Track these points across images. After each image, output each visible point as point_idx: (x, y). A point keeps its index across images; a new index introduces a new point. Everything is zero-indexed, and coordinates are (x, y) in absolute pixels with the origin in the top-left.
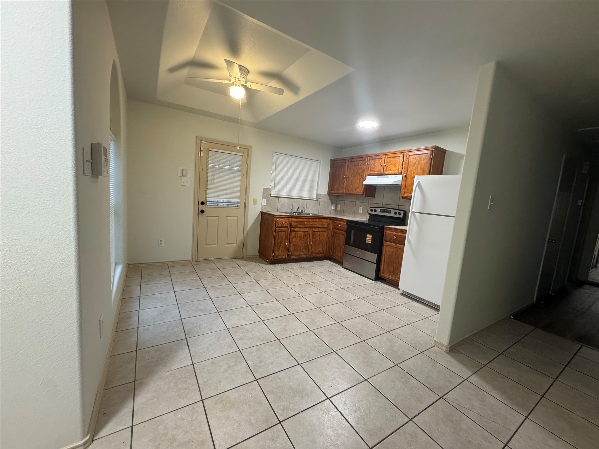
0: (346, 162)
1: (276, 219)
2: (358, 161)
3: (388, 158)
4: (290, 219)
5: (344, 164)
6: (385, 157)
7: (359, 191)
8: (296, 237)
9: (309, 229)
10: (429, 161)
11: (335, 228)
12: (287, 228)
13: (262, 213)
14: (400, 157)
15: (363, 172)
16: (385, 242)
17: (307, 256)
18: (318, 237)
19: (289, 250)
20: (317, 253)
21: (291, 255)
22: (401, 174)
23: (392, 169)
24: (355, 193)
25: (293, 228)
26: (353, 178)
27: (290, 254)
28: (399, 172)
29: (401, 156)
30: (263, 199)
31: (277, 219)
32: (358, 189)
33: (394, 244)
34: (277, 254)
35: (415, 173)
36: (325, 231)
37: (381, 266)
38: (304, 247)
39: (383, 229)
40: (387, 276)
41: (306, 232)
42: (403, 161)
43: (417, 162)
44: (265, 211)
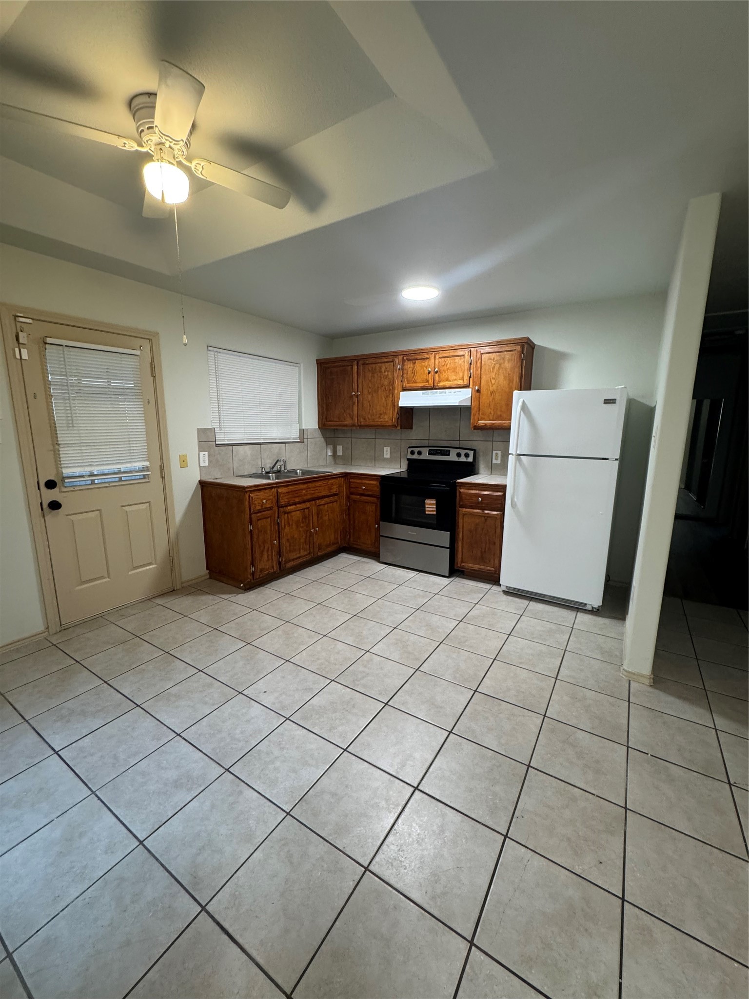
0: (352, 365)
1: (249, 496)
2: (379, 363)
3: (440, 358)
4: (276, 489)
5: (349, 368)
6: (435, 357)
7: (386, 420)
8: (291, 523)
9: (311, 502)
10: (519, 364)
11: (352, 493)
12: (272, 510)
13: (203, 484)
14: (463, 355)
15: (392, 383)
16: (460, 509)
17: (312, 555)
18: (326, 516)
19: (279, 553)
20: (328, 546)
21: (286, 562)
22: (468, 386)
23: (450, 379)
24: (379, 423)
25: (283, 507)
26: (373, 396)
27: (284, 559)
28: (466, 383)
29: (465, 352)
30: (202, 454)
31: (252, 495)
32: (386, 417)
33: (480, 511)
34: (260, 566)
35: (494, 384)
36: (336, 501)
37: (457, 551)
38: (305, 539)
39: (454, 486)
40: (470, 565)
41: (306, 510)
42: (471, 364)
43: (497, 366)
44: (209, 478)
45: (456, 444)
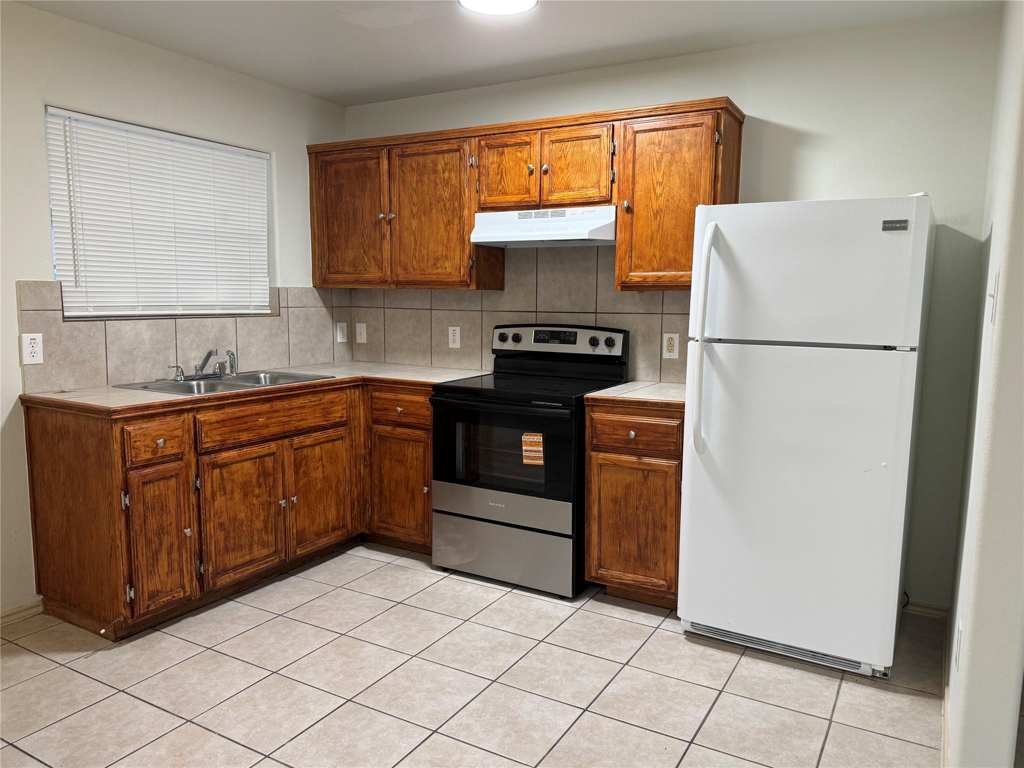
0: (378, 158)
1: (123, 430)
2: (431, 153)
3: (553, 142)
4: (191, 415)
5: (372, 163)
6: (542, 140)
7: (448, 270)
8: (229, 488)
9: (280, 442)
10: (711, 152)
11: (376, 421)
12: (181, 459)
13: (28, 405)
14: (598, 137)
15: (458, 195)
16: (593, 454)
17: (283, 555)
18: (316, 469)
19: (201, 556)
20: (318, 535)
21: (217, 574)
22: (607, 201)
23: (572, 185)
24: (434, 278)
25: (208, 453)
26: (420, 221)
27: (210, 568)
28: (604, 194)
29: (604, 131)
30: (26, 337)
31: (129, 428)
32: (448, 264)
33: (633, 459)
34: (149, 585)
35: (661, 195)
36: (342, 438)
37: (589, 542)
38: (266, 522)
39: (580, 407)
40: (616, 573)
41: (267, 459)
42: (613, 154)
43: (667, 157)
44: (43, 391)
45: (590, 320)
